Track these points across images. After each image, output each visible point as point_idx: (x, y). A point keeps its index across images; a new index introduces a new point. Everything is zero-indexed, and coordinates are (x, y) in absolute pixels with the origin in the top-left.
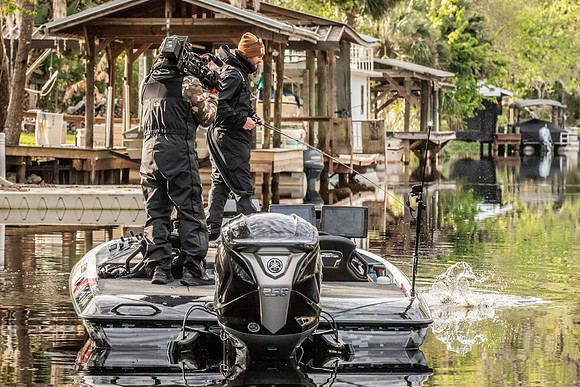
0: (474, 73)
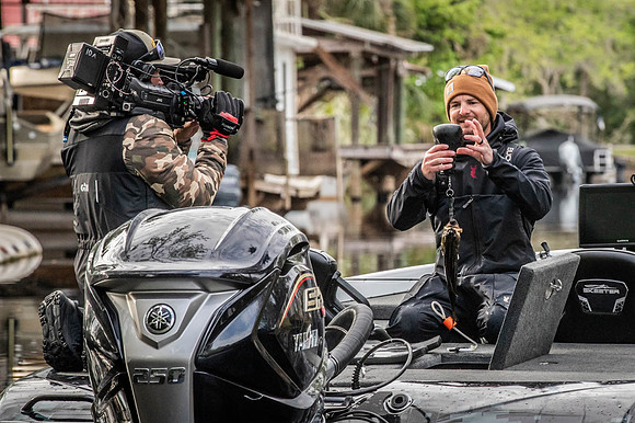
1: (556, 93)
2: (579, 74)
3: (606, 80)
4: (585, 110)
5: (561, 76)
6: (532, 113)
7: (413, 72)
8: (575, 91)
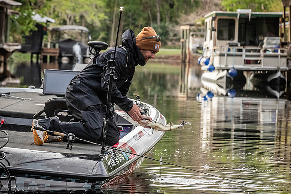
0: (30, 4)
1: (72, 24)
2: (82, 17)
3: (92, 20)
4: (84, 31)
5: (74, 17)
6: (62, 32)
7: (13, 13)
8: (80, 24)
